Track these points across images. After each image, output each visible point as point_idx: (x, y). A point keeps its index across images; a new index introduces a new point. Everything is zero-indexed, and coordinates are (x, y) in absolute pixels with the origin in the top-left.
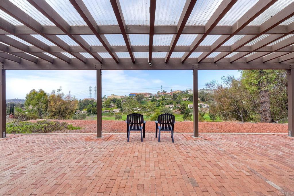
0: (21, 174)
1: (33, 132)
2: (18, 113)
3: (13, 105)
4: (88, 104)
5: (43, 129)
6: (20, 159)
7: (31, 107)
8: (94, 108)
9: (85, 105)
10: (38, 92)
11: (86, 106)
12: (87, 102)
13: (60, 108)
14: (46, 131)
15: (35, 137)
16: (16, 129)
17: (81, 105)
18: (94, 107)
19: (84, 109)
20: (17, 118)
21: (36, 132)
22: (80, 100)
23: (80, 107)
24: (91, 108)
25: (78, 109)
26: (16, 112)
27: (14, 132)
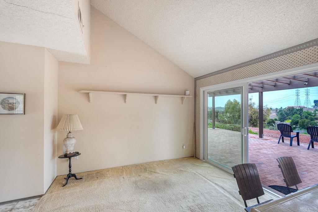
0: (220, 139)
1: (226, 129)
2: (220, 119)
3: (217, 112)
4: (294, 114)
5: (231, 129)
6: (220, 136)
7: (228, 115)
8: (303, 120)
9: (288, 114)
10: (233, 102)
11: (290, 117)
12: (292, 111)
13: (252, 117)
14: (233, 130)
15: (226, 131)
16: (219, 126)
17: (281, 114)
18: (304, 118)
19: (286, 120)
20: (219, 122)
21: (228, 129)
22: (281, 108)
23: (281, 117)
24: (297, 120)
25: (278, 120)
26: (219, 118)
27: (218, 127)
